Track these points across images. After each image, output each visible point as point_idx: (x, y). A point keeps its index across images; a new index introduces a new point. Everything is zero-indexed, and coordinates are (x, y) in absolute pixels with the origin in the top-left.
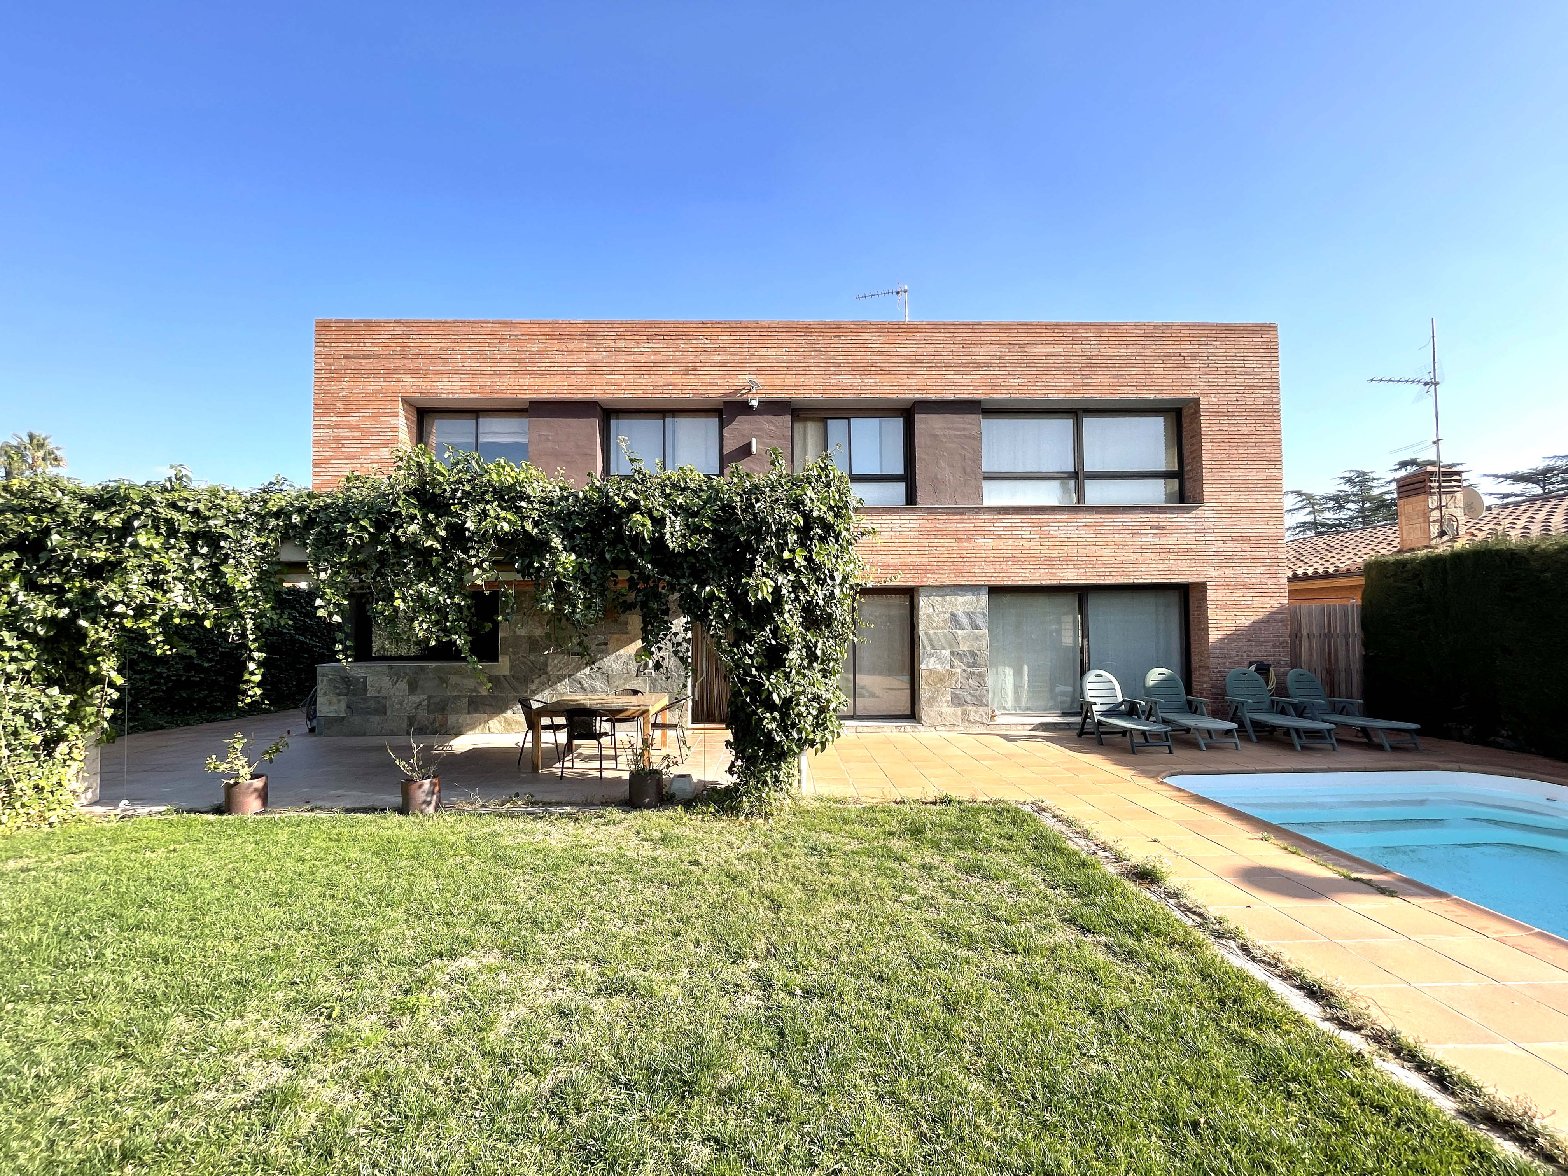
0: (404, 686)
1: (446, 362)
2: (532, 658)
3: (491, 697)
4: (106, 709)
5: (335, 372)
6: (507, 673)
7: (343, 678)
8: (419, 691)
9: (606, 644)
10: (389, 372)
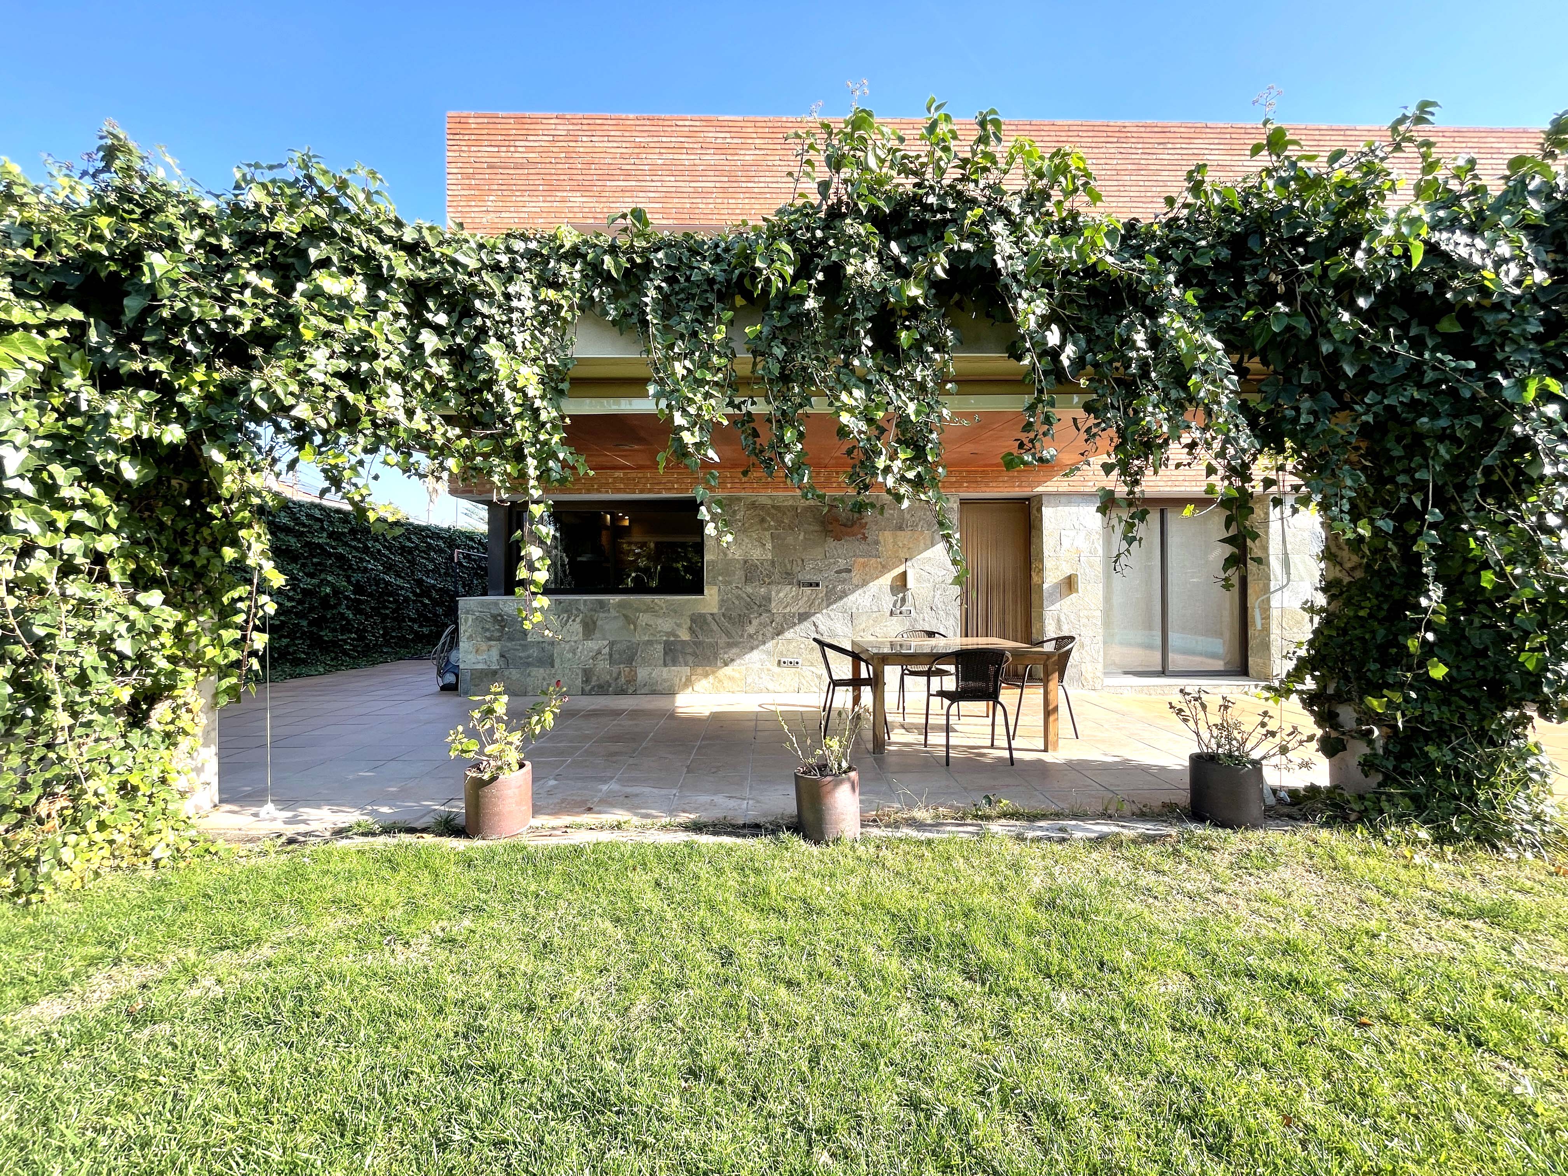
0: (576, 627)
1: (628, 175)
2: (749, 590)
3: (695, 643)
4: (256, 635)
5: (477, 187)
6: (715, 611)
7: (494, 617)
8: (597, 634)
9: (849, 571)
10: (551, 189)
